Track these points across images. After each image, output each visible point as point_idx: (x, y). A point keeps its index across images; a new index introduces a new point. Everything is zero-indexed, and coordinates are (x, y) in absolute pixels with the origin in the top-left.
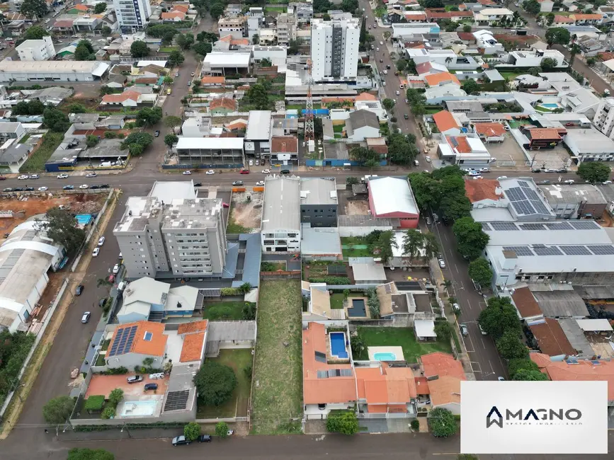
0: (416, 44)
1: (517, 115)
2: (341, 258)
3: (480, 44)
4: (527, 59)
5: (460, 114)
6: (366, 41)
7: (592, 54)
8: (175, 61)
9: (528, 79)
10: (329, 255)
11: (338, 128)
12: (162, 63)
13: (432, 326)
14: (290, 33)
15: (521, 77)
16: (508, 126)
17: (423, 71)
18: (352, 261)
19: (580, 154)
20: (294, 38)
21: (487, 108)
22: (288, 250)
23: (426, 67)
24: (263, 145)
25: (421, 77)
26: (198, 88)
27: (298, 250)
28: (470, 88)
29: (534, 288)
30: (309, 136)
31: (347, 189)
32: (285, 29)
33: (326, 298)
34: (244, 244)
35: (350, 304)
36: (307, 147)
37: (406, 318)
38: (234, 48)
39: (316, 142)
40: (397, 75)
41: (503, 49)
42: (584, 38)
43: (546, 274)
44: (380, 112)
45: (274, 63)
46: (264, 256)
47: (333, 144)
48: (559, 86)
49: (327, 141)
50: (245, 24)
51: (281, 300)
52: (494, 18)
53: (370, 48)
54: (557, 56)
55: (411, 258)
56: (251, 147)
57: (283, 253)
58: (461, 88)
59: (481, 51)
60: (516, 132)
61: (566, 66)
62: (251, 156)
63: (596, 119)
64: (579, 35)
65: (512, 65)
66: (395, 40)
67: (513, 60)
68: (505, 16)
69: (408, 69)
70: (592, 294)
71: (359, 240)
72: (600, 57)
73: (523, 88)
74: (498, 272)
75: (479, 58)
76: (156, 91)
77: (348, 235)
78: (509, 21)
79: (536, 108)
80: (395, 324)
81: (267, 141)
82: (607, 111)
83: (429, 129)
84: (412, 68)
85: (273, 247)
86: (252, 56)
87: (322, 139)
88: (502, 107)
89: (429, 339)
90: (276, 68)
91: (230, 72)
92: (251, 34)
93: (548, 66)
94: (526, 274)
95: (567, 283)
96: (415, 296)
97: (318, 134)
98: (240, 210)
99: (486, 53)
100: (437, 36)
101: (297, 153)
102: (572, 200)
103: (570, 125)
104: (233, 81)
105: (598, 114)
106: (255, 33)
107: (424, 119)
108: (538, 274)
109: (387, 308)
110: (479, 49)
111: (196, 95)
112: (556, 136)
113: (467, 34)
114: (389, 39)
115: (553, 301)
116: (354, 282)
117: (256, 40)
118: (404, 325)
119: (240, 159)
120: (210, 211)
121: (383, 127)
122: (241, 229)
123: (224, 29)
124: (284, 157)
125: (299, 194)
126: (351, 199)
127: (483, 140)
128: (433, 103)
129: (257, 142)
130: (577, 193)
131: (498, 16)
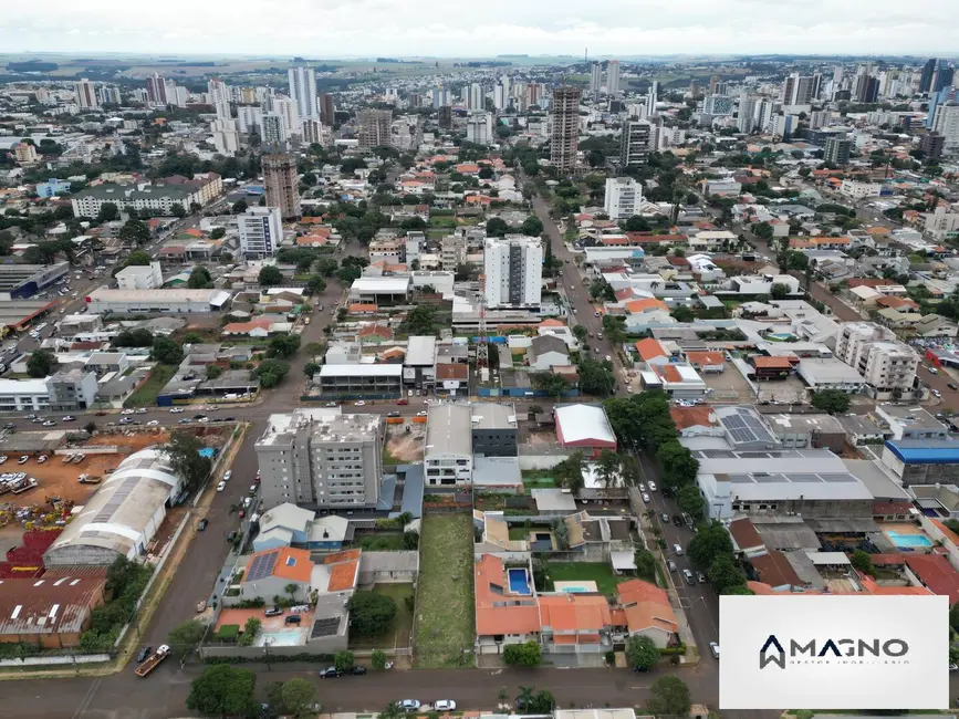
0: (614, 269)
1: (741, 344)
2: (522, 490)
3: (695, 270)
4: (753, 284)
5: (669, 342)
6: (550, 266)
7: (836, 281)
8: (314, 288)
9: (756, 306)
10: (507, 487)
11: (518, 357)
12: (298, 291)
13: (632, 558)
14: (459, 256)
15: (746, 305)
16: (729, 355)
17: (623, 297)
18: (535, 493)
19: (816, 385)
20: (464, 263)
21: (703, 336)
22: (457, 482)
23: (628, 293)
24: (425, 372)
25: (621, 304)
26: (344, 315)
27: (469, 482)
28: (681, 314)
29: (755, 520)
30: (482, 363)
31: (529, 419)
32: (452, 253)
33: (504, 530)
34: (402, 475)
35: (533, 538)
36: (480, 376)
37: (600, 548)
38: (387, 273)
39: (491, 371)
40: (591, 302)
41: (724, 275)
42: (826, 263)
43: (767, 502)
44: (569, 338)
45: (438, 289)
46: (426, 489)
47: (511, 372)
48: (792, 314)
49: (503, 370)
50: (403, 247)
51: (447, 533)
52: (714, 242)
53: (557, 273)
54: (791, 282)
55: (606, 489)
56: (411, 375)
57: (450, 486)
58: (671, 315)
59: (697, 278)
60: (739, 362)
61: (802, 294)
62: (411, 385)
63: (838, 348)
64: (820, 259)
65: (734, 292)
66: (589, 265)
67: (736, 286)
68: (727, 240)
69: (605, 296)
70: (826, 528)
71: (544, 473)
72: (847, 284)
73: (747, 315)
74: (710, 499)
75: (695, 284)
76: (290, 320)
77: (529, 467)
78: (732, 245)
79: (765, 337)
80: (589, 557)
81: (431, 366)
82: (847, 337)
83: (631, 358)
84: (611, 295)
85: (438, 478)
86: (411, 282)
87: (498, 368)
88: (720, 335)
89: (628, 572)
90: (441, 295)
91: (384, 299)
92: (409, 259)
93: (780, 293)
94: (745, 502)
95: (795, 514)
96: (610, 522)
97: (493, 361)
98: (396, 443)
99: (703, 279)
100: (641, 260)
101: (467, 380)
102: (803, 428)
103: (807, 355)
104: (388, 309)
105: (839, 342)
106: (415, 257)
107: (625, 348)
108: (758, 502)
109: (577, 538)
110: (694, 275)
111: (341, 324)
112: (787, 364)
113: (679, 259)
114: (581, 265)
115: (778, 533)
116: (538, 513)
117: (415, 265)
118: (599, 560)
119: (397, 388)
120: (366, 427)
121: (574, 356)
122: (397, 461)
123: (376, 254)
124: (451, 385)
125: (470, 419)
126: (534, 430)
127: (698, 370)
128: (636, 331)
129: (418, 368)
130: (809, 422)
131: (718, 240)
